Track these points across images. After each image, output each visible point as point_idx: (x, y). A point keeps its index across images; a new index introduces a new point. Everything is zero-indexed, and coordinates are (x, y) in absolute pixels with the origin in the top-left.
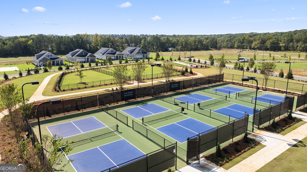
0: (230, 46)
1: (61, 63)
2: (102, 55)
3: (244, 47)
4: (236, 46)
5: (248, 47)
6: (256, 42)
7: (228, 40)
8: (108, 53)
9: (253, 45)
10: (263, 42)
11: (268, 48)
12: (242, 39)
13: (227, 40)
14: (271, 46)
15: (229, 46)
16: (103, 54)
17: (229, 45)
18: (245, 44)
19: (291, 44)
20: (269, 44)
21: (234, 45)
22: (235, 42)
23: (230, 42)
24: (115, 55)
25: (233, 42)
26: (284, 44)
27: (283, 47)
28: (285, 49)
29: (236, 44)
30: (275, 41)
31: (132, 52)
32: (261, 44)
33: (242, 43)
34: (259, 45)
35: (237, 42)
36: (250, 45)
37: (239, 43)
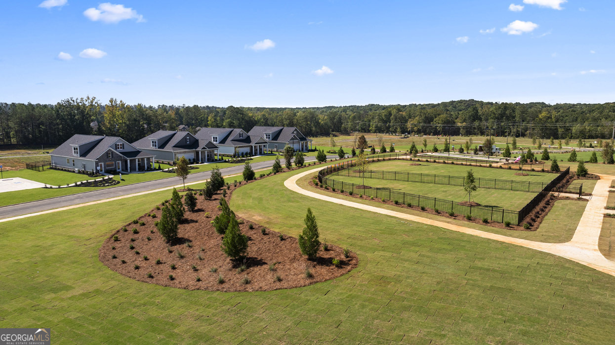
0: (362, 128)
2: (220, 143)
3: (390, 129)
4: (373, 128)
5: (399, 130)
6: (415, 121)
7: (355, 116)
9: (409, 125)
10: (429, 120)
12: (385, 115)
14: (443, 126)
15: (358, 127)
16: (223, 142)
17: (359, 125)
18: (391, 124)
19: (476, 124)
20: (439, 123)
21: (369, 126)
22: (370, 121)
23: (359, 120)
24: (250, 144)
25: (365, 120)
26: (464, 124)
27: (463, 128)
28: (467, 131)
29: (373, 124)
30: (449, 118)
31: (276, 136)
32: (425, 122)
33: (385, 122)
34: (421, 125)
35: (376, 120)
36: (403, 126)
37: (379, 122)
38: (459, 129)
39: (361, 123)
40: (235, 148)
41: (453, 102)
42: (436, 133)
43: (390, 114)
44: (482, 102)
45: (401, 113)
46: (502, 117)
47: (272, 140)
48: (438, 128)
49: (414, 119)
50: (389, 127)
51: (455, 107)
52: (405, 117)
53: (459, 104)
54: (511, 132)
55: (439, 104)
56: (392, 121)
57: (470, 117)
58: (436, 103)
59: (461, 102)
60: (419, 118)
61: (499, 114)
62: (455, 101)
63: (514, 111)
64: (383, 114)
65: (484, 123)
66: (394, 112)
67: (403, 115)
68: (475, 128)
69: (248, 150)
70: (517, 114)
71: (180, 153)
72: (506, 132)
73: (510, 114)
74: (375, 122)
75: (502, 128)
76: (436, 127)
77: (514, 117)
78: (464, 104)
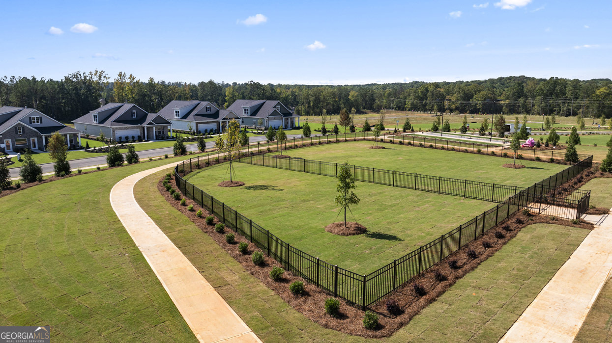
0: (397, 106)
1: (71, 141)
2: (183, 118)
3: (427, 107)
4: (408, 106)
5: (435, 107)
6: (453, 98)
7: (390, 93)
8: (198, 114)
9: (446, 103)
10: (468, 96)
11: (478, 108)
12: (422, 92)
13: (389, 95)
14: (483, 104)
15: (393, 105)
16: (185, 117)
17: (395, 103)
18: (427, 101)
19: (522, 100)
20: (479, 101)
21: (405, 104)
22: (406, 98)
23: (395, 97)
24: (217, 120)
25: (401, 97)
26: (507, 102)
27: (506, 106)
28: (510, 110)
29: (408, 102)
30: (490, 95)
31: (255, 111)
32: (464, 100)
33: (422, 99)
34: (459, 102)
35: (412, 97)
36: (440, 103)
37: (414, 99)
38: (501, 106)
39: (396, 100)
40: (197, 124)
41: (501, 79)
42: (475, 111)
43: (427, 90)
44: (534, 79)
45: (438, 89)
46: (551, 94)
47: (250, 115)
48: (477, 105)
49: (452, 96)
50: (426, 104)
51: (503, 84)
52: (443, 94)
53: (508, 81)
54: (560, 110)
55: (486, 81)
56: (429, 98)
57: (514, 93)
58: (482, 79)
59: (510, 78)
60: (457, 94)
61: (548, 91)
62: (503, 78)
63: (565, 87)
64: (420, 91)
65: (530, 100)
66: (431, 89)
67: (440, 91)
68: (519, 106)
69: (213, 126)
70: (569, 90)
71: (121, 129)
72: (555, 110)
73: (561, 90)
74: (411, 99)
75: (550, 106)
76: (476, 104)
77: (565, 94)
78: (514, 81)
